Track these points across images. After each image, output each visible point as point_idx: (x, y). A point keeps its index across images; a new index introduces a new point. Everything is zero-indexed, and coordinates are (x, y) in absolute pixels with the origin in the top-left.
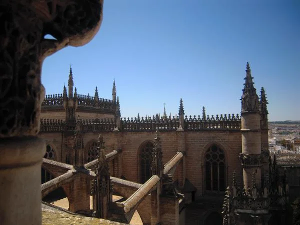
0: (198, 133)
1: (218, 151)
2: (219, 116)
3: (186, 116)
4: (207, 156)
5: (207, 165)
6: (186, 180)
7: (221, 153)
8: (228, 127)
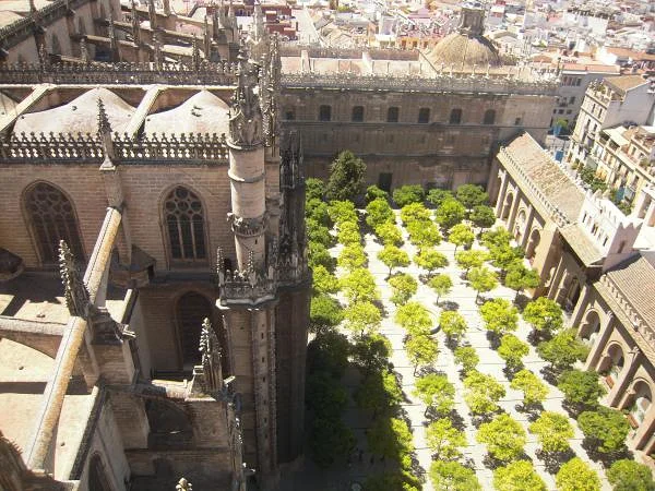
0: (146, 168)
1: (189, 197)
2: (187, 136)
3: (116, 134)
4: (169, 206)
5: (170, 221)
6: (134, 247)
7: (195, 200)
8: (205, 156)
